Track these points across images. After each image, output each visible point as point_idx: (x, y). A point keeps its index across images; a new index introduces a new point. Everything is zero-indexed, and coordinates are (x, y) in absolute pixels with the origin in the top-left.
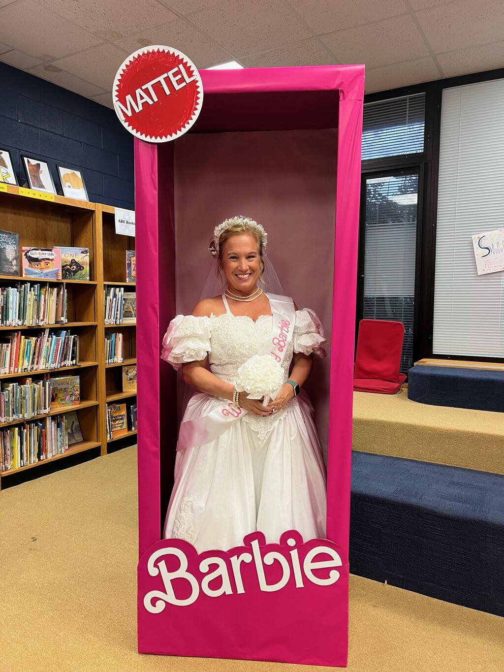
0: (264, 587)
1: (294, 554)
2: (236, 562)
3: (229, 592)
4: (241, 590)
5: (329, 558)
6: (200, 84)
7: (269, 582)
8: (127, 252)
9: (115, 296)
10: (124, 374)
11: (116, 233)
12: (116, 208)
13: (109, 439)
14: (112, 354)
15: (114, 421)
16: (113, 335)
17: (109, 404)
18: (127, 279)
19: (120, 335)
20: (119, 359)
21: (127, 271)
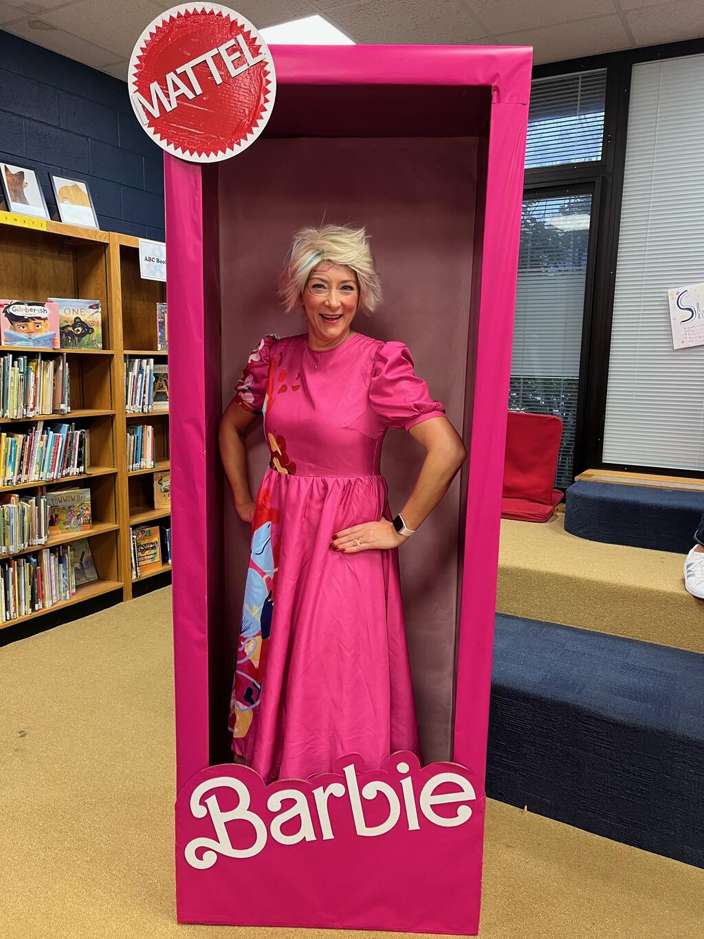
0: (362, 830)
1: (407, 784)
2: (321, 796)
3: (311, 837)
4: (328, 834)
5: (456, 788)
6: (271, 67)
7: (369, 824)
8: (159, 305)
9: (141, 370)
10: (156, 483)
11: (142, 277)
12: (140, 239)
13: (134, 577)
14: (138, 456)
15: (143, 551)
16: (140, 428)
17: (134, 527)
18: (159, 346)
19: (150, 428)
20: (147, 464)
21: (159, 334)
